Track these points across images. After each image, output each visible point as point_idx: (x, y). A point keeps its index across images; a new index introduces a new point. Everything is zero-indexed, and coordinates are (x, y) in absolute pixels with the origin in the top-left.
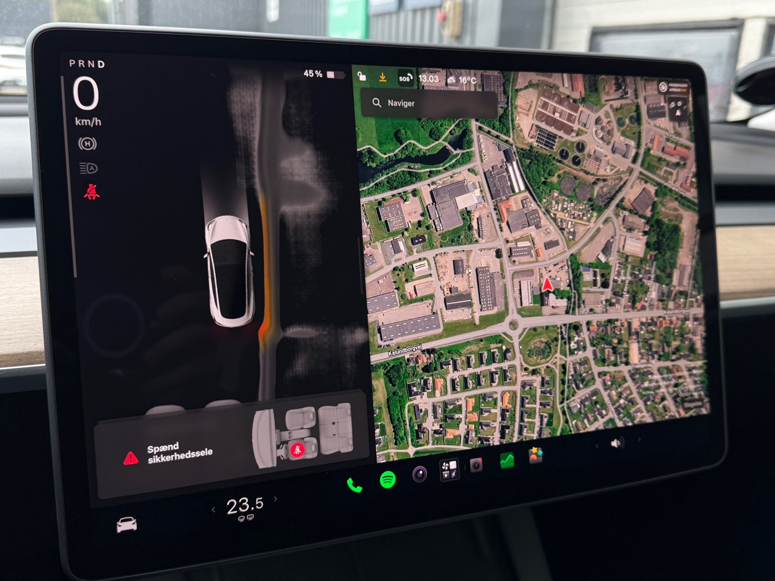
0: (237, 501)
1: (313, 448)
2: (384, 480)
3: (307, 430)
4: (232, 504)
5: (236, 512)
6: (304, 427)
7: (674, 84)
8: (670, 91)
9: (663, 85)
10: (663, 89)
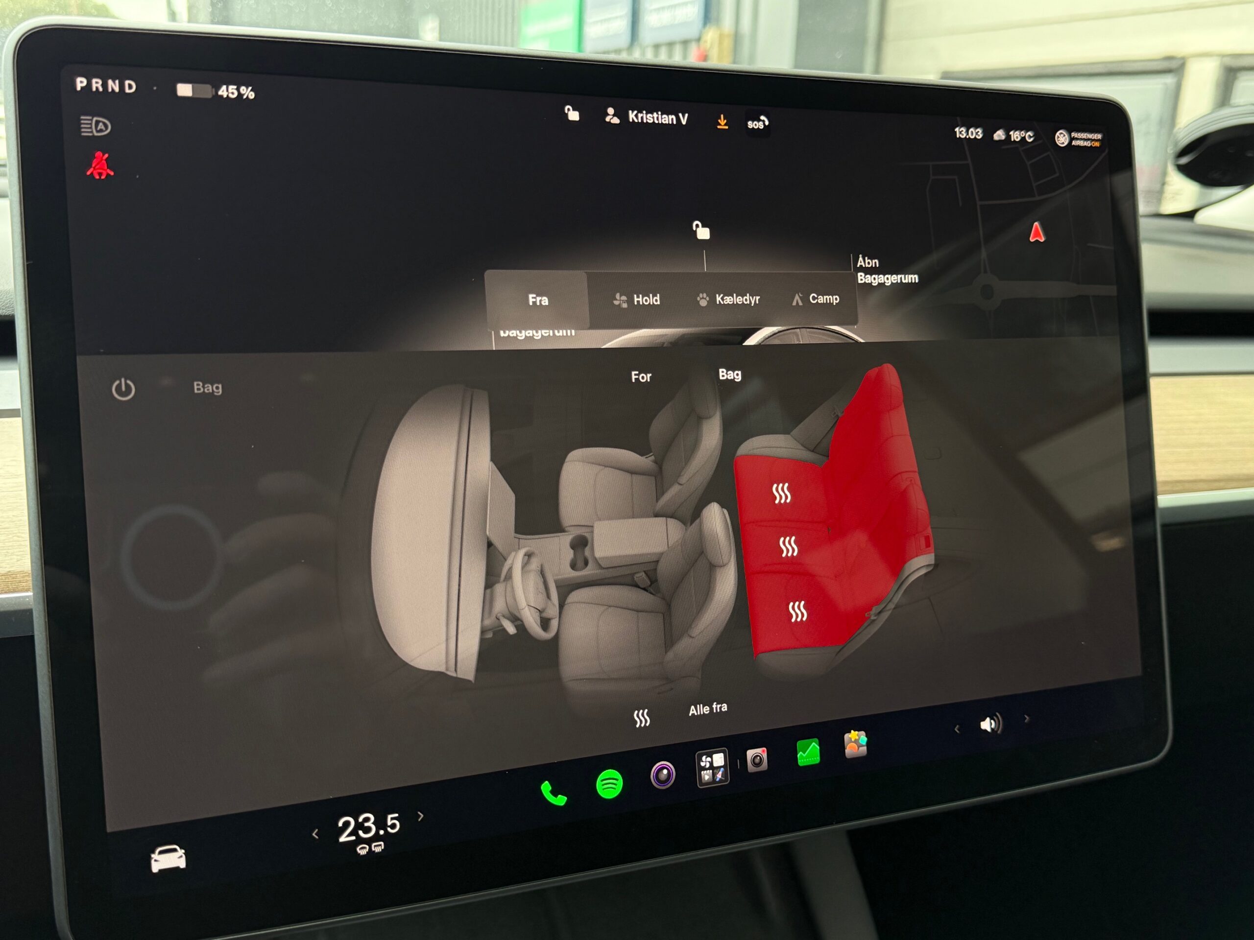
0: (356, 820)
2: (603, 785)
4: (347, 824)
5: (353, 838)
7: (1079, 134)
8: (1074, 145)
9: (1062, 135)
10: (1062, 142)
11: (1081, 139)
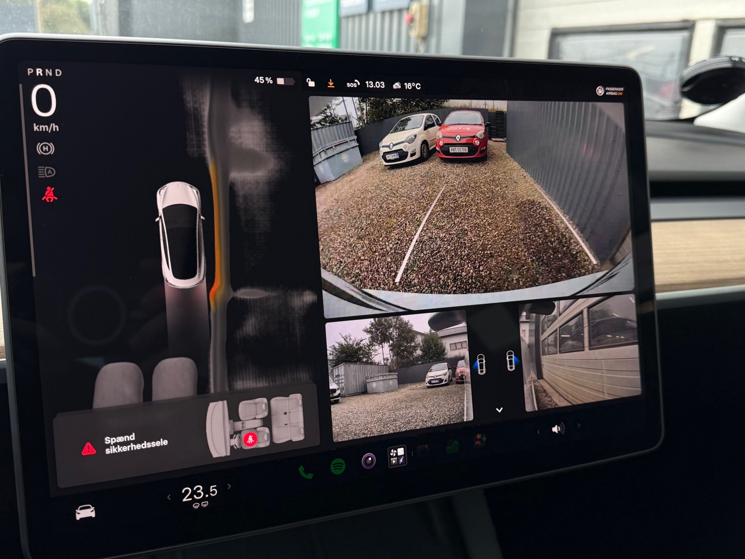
0: (192, 489)
1: (266, 437)
2: (334, 467)
3: (259, 420)
4: (187, 491)
5: (191, 499)
6: (257, 417)
7: (610, 88)
8: (607, 94)
9: (600, 89)
10: (600, 93)
11: (611, 91)
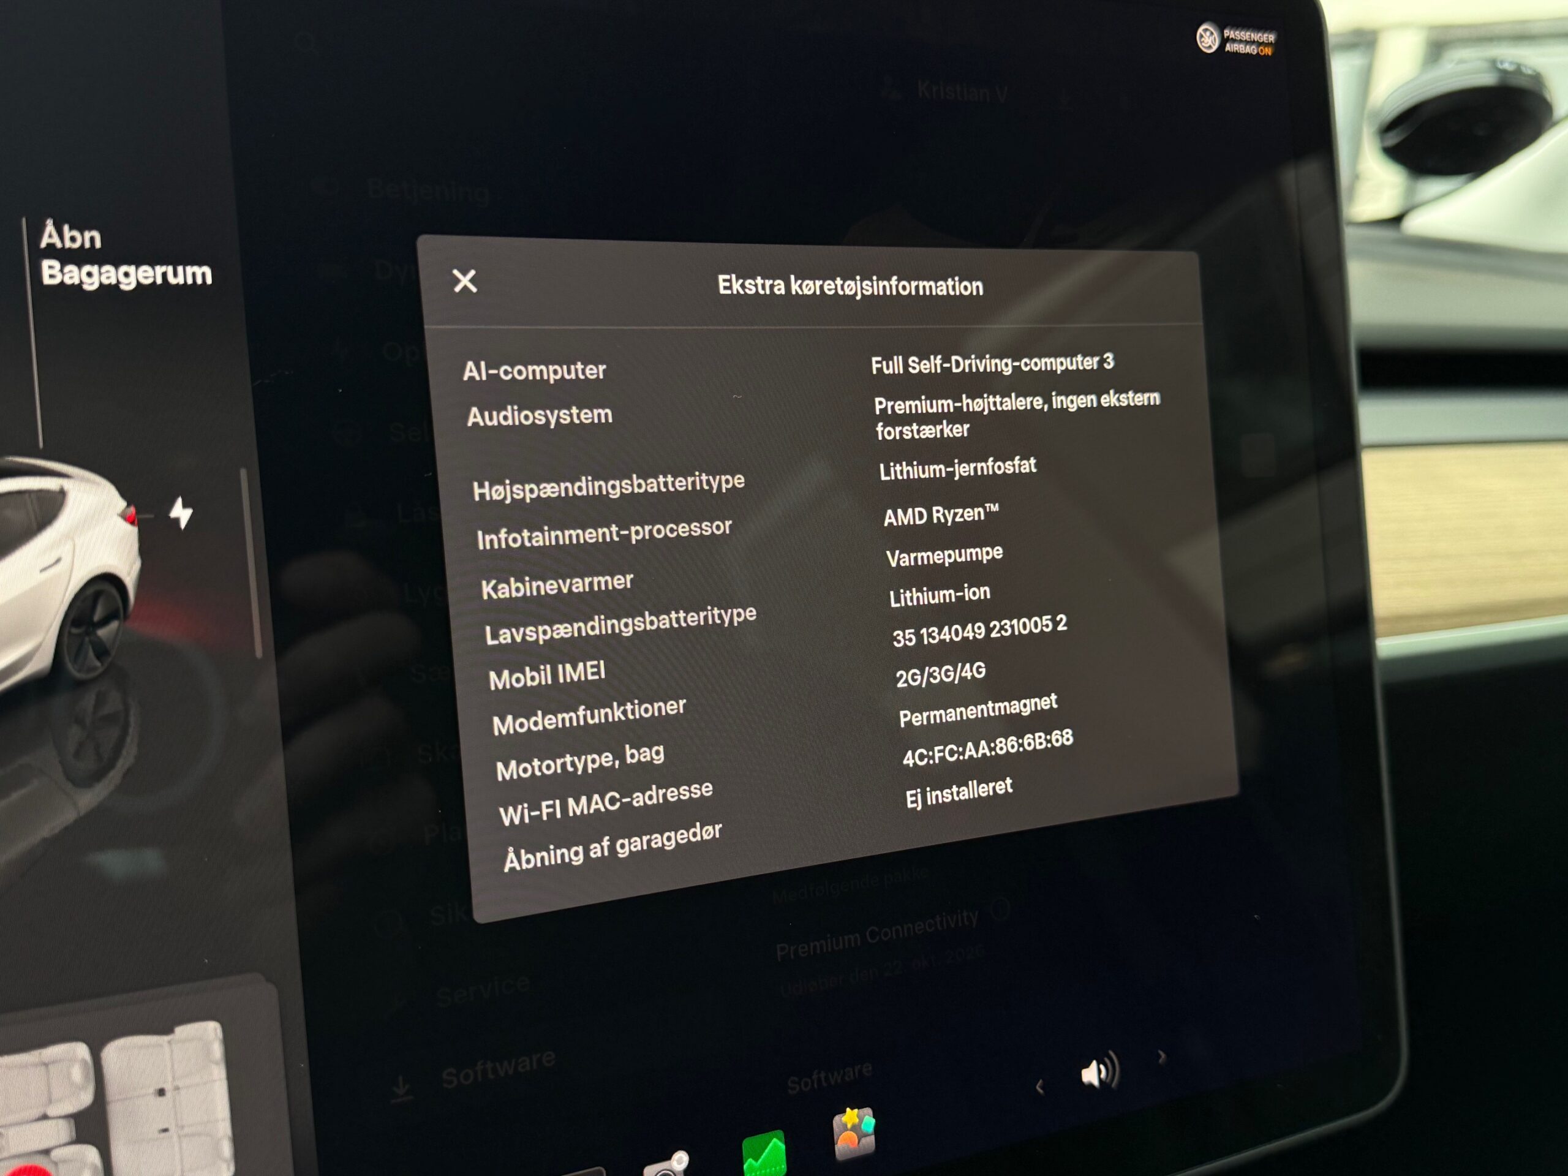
6: (52, 1111)
7: (1237, 32)
8: (1228, 51)
9: (1208, 33)
10: (1207, 45)
11: (1241, 41)
